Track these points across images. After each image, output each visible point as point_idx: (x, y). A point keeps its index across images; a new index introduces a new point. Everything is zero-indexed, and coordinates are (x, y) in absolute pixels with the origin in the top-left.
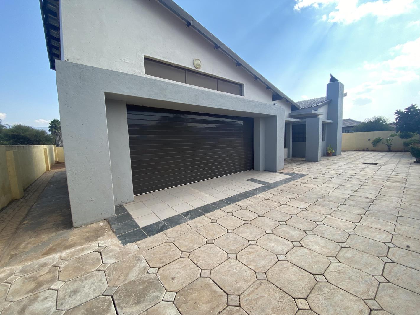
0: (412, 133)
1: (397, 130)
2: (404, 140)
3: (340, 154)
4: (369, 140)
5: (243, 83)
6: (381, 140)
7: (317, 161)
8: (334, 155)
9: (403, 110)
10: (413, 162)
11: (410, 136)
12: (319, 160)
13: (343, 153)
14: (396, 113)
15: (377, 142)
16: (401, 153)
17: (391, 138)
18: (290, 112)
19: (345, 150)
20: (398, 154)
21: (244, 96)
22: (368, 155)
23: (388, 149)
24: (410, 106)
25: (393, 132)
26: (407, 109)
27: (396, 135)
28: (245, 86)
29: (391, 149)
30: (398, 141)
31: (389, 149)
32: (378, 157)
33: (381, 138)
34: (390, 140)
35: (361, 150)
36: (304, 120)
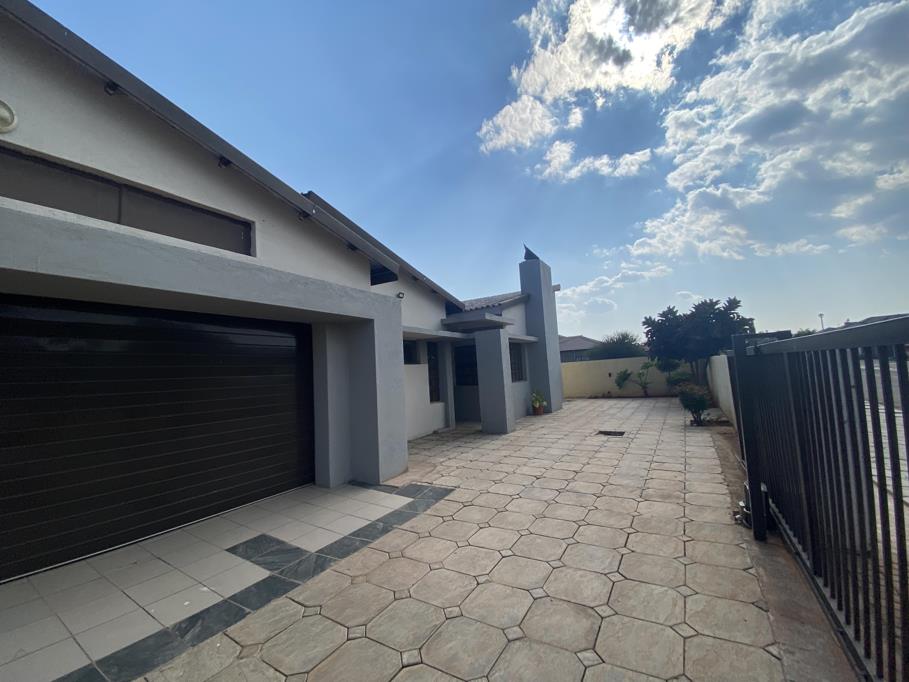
0: (677, 361)
1: (652, 354)
2: (666, 374)
3: (561, 408)
4: (610, 375)
5: (251, 219)
6: (629, 375)
7: (505, 432)
8: (547, 411)
9: (657, 318)
10: (688, 423)
11: (675, 367)
12: (509, 429)
13: (566, 406)
14: (644, 323)
15: (623, 378)
16: (664, 399)
17: (645, 371)
18: (444, 317)
19: (573, 398)
20: (661, 403)
21: (255, 256)
22: (611, 407)
23: (642, 393)
24: (666, 309)
25: (646, 360)
26: (661, 315)
27: (651, 366)
28: (258, 226)
29: (649, 392)
30: (657, 377)
31: (646, 394)
32: (627, 412)
33: (629, 372)
34: (643, 374)
35: (600, 395)
36: (471, 336)
